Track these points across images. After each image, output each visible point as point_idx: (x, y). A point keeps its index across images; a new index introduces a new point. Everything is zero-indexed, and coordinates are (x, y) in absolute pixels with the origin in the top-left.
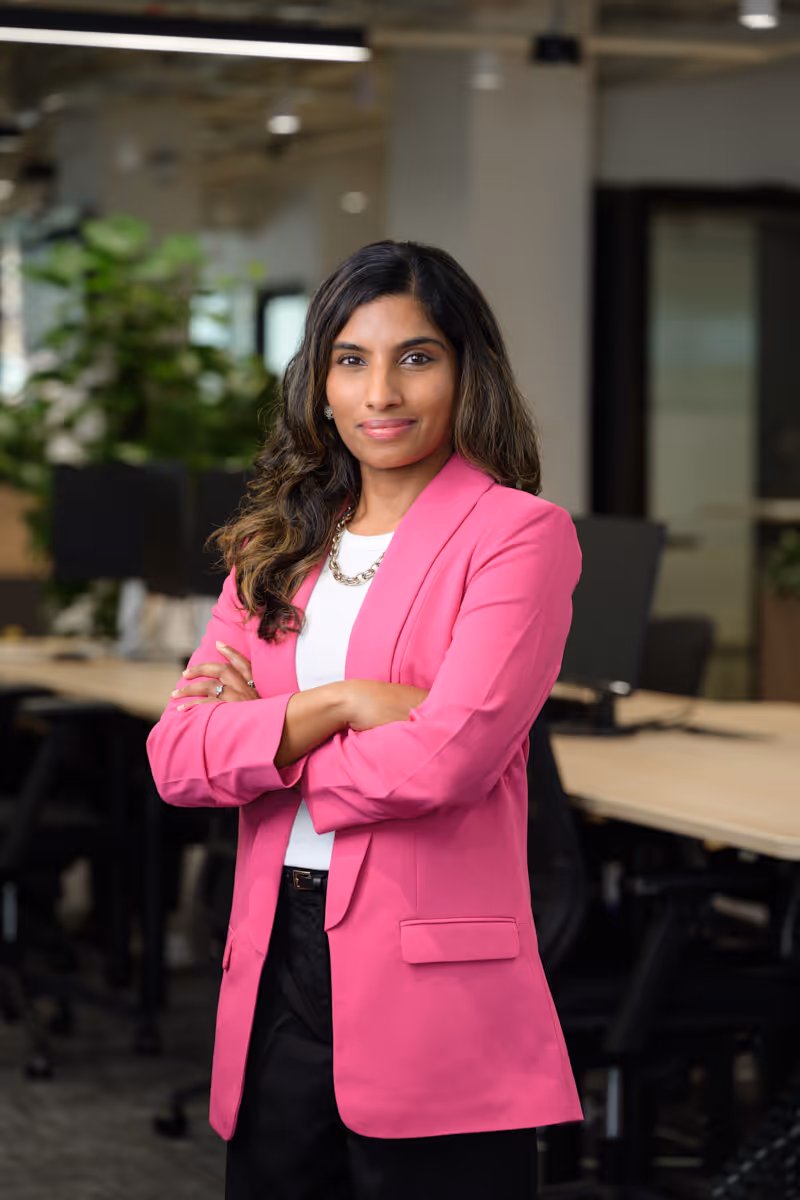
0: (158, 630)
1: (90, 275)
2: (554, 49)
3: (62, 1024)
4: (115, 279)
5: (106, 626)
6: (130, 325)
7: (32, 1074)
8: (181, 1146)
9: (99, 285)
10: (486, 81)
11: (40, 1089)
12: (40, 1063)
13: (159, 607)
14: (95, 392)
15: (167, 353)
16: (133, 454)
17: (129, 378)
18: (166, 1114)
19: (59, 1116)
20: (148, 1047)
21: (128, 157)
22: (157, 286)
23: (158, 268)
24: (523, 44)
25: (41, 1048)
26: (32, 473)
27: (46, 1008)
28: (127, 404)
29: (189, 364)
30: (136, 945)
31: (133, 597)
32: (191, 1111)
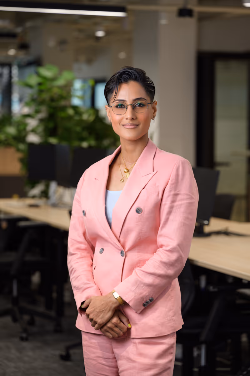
0: (61, 197)
1: (40, 84)
2: (184, 13)
3: (32, 323)
4: (48, 85)
5: (45, 194)
6: (52, 100)
7: (22, 339)
8: (69, 363)
9: (43, 87)
10: (163, 22)
11: (25, 344)
12: (24, 335)
13: (61, 190)
14: (41, 120)
15: (64, 108)
16: (53, 141)
17: (52, 117)
18: (64, 353)
19: (30, 353)
20: (58, 330)
21: (52, 43)
22: (61, 87)
23: (61, 82)
24: (175, 9)
25: (25, 331)
26: (22, 146)
27: (26, 318)
28: (51, 125)
29: (71, 112)
30: (55, 295)
31: (53, 186)
32: (72, 352)
